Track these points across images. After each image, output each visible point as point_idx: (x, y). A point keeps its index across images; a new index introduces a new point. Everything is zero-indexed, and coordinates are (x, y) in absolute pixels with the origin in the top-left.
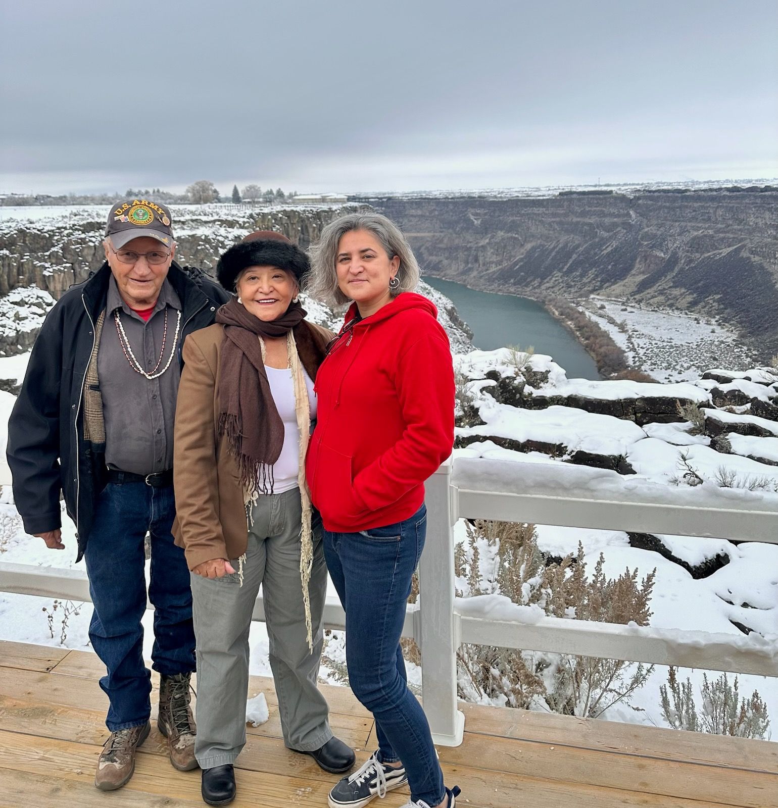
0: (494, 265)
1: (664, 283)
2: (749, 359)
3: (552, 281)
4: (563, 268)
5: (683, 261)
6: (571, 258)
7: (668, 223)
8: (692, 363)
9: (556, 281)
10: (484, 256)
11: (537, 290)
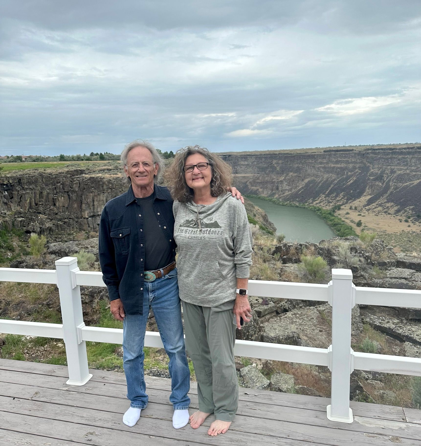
0: (287, 191)
1: (382, 200)
3: (319, 199)
4: (326, 192)
5: (392, 188)
6: (330, 186)
7: (384, 167)
8: (397, 244)
9: (322, 199)
10: (281, 186)
11: (311, 205)
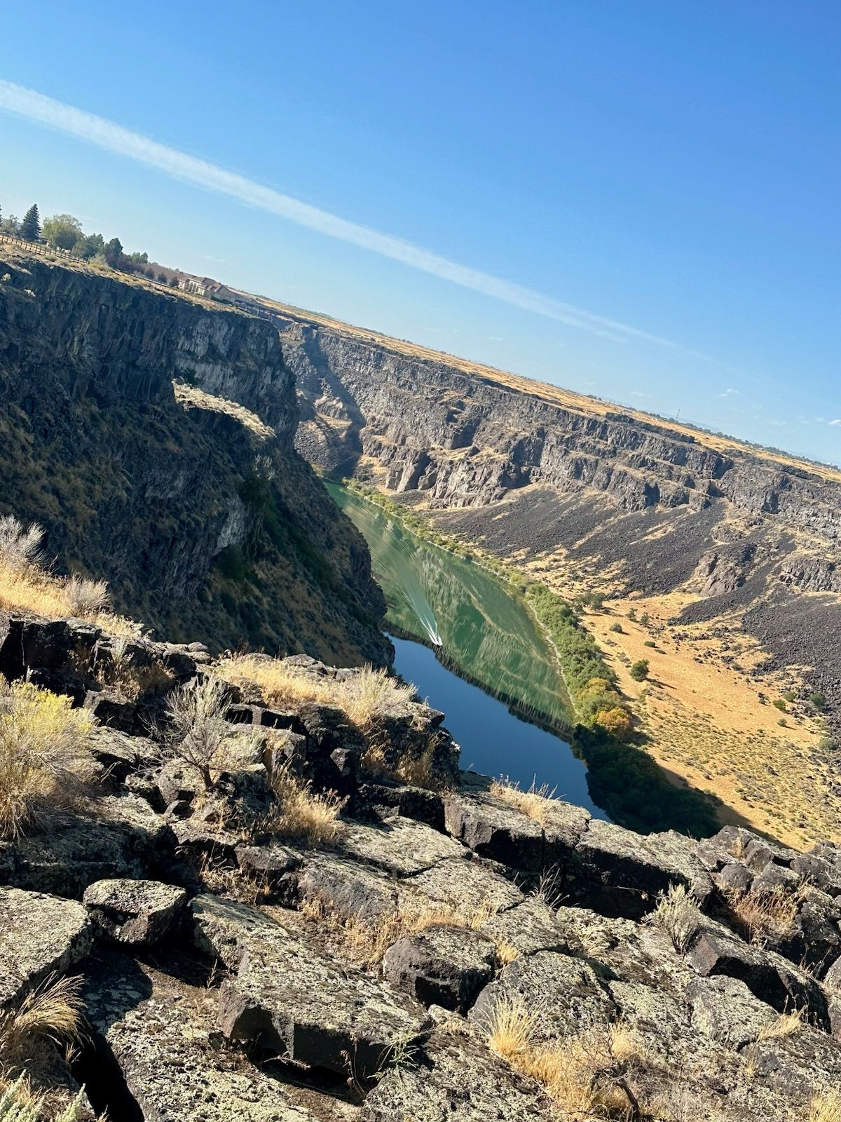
1: (727, 620)
2: (826, 789)
3: (548, 559)
4: (572, 543)
5: (769, 592)
6: (590, 530)
8: (731, 766)
9: (555, 560)
11: (518, 567)
